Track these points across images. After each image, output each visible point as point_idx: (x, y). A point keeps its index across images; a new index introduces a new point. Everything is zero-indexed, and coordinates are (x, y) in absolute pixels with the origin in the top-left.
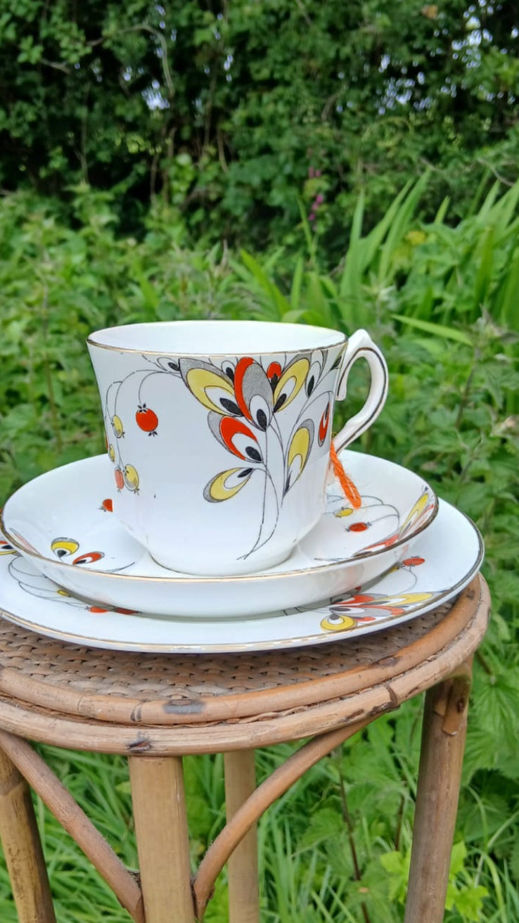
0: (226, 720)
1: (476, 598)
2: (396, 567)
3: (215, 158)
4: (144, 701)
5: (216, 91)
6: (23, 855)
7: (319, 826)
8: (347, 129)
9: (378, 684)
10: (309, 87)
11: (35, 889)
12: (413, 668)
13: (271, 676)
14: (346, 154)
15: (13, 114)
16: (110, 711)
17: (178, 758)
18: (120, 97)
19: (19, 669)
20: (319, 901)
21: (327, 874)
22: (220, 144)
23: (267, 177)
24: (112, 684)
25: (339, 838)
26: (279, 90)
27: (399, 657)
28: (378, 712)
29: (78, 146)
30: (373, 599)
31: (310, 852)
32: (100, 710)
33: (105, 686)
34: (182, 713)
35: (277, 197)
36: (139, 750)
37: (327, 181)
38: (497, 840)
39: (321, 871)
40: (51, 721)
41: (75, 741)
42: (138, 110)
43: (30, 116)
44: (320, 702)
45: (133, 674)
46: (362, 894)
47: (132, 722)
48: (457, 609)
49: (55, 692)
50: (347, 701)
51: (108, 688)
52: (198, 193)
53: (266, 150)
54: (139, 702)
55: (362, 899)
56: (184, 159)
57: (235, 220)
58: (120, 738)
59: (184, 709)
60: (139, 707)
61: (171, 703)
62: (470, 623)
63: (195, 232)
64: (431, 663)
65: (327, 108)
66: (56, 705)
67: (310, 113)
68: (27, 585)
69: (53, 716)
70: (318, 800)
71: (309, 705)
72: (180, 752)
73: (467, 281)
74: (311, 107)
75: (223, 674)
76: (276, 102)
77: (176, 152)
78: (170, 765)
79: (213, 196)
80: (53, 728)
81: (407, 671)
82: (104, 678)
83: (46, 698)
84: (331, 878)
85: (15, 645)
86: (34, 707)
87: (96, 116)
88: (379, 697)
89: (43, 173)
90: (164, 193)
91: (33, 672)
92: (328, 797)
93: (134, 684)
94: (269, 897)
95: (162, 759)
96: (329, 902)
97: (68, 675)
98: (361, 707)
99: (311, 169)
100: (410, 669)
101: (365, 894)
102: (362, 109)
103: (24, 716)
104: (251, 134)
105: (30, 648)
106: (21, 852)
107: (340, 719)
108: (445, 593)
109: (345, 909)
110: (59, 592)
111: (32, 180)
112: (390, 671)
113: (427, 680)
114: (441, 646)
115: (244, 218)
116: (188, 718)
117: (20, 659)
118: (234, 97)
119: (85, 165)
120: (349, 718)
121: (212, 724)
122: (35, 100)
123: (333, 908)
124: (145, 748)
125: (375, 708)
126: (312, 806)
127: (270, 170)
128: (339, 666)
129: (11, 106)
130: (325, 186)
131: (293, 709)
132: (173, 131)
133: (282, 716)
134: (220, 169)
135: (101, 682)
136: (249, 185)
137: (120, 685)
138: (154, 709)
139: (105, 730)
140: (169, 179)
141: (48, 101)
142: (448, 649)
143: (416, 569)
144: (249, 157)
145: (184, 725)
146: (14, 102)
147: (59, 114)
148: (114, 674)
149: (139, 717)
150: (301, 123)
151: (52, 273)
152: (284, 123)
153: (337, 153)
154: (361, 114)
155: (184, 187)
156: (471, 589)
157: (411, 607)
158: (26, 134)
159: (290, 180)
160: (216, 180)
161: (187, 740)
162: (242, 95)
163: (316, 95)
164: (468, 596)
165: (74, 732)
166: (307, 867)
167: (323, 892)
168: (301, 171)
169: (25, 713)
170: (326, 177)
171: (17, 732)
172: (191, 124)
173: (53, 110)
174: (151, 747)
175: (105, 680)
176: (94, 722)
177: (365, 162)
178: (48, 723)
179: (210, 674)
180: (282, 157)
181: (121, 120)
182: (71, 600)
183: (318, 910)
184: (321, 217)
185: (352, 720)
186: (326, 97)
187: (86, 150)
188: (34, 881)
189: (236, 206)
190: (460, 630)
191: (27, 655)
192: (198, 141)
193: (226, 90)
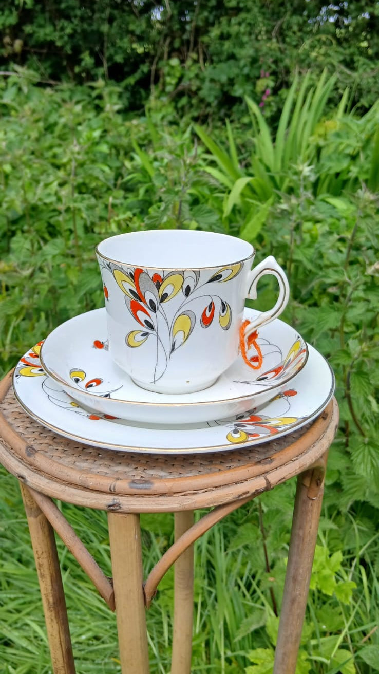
0: (165, 494)
1: (328, 419)
2: (279, 396)
3: (196, 61)
4: (118, 479)
5: (199, 14)
6: (45, 555)
7: (243, 535)
8: (289, 44)
9: (259, 475)
10: (264, 14)
11: (52, 577)
12: (282, 465)
13: (195, 466)
14: (287, 61)
15: (58, 28)
16: (97, 484)
17: (137, 515)
18: (132, 17)
19: (46, 452)
20: (242, 584)
21: (248, 566)
22: (200, 51)
23: (232, 76)
24: (100, 465)
25: (256, 543)
26: (243, 15)
27: (273, 459)
28: (258, 493)
29: (102, 51)
30: (262, 419)
31: (239, 551)
32: (91, 483)
33: (96, 466)
34: (140, 489)
35: (238, 91)
36: (113, 509)
37: (273, 80)
38: (367, 549)
39: (244, 564)
40: (63, 487)
41: (76, 501)
42: (144, 26)
43: (69, 31)
44: (223, 486)
45: (113, 459)
46: (270, 581)
47: (110, 492)
48: (315, 426)
49: (66, 470)
50: (239, 485)
51: (98, 468)
52: (183, 86)
53: (232, 57)
54: (114, 480)
55: (269, 585)
56: (175, 62)
57: (209, 105)
58: (103, 501)
59: (141, 486)
60: (114, 483)
61: (133, 482)
62: (322, 436)
63: (180, 113)
64: (294, 463)
65: (276, 28)
66: (65, 478)
67: (263, 33)
68: (53, 398)
69: (64, 484)
70: (246, 515)
71: (216, 487)
72: (138, 511)
73: (366, 158)
74: (264, 29)
75: (167, 462)
76: (240, 24)
77: (170, 57)
78: (132, 519)
79: (194, 88)
80: (63, 491)
81: (278, 467)
82: (95, 461)
83: (60, 473)
84: (251, 570)
85: (44, 435)
86: (53, 478)
87: (114, 30)
88: (260, 483)
89: (77, 70)
90: (160, 85)
91: (54, 455)
92: (252, 513)
93: (113, 467)
94: (209, 579)
95: (127, 515)
96: (248, 586)
97: (74, 458)
98: (248, 490)
99: (262, 72)
100: (280, 466)
101: (272, 582)
102: (300, 30)
103: (47, 483)
104: (222, 45)
105: (53, 438)
106: (44, 553)
107: (234, 497)
108: (305, 419)
109: (259, 592)
110: (71, 404)
111: (70, 74)
112: (267, 467)
113: (290, 474)
114: (301, 451)
115: (215, 103)
116: (142, 491)
117: (47, 445)
118: (211, 19)
119: (106, 65)
120: (240, 496)
121: (157, 496)
122: (73, 19)
123: (251, 590)
124: (117, 508)
125: (257, 490)
126: (241, 519)
127: (234, 71)
128: (238, 461)
129: (57, 22)
130: (272, 84)
131: (206, 489)
132: (168, 41)
133: (199, 493)
134: (200, 68)
135: (93, 463)
136: (219, 81)
137: (105, 467)
138: (122, 485)
139: (94, 495)
140: (164, 75)
141: (82, 19)
142: (306, 453)
143: (291, 399)
144: (220, 61)
145: (141, 495)
146: (59, 20)
147: (89, 29)
148: (102, 458)
149: (114, 489)
150: (257, 39)
151: (78, 153)
152: (245, 39)
153: (282, 61)
154: (299, 34)
155: (174, 81)
156: (326, 413)
157: (283, 428)
158: (66, 43)
159: (248, 78)
160: (197, 76)
161: (142, 505)
162: (217, 17)
163: (269, 19)
164: (323, 418)
165: (76, 495)
166: (236, 561)
167: (245, 579)
168: (255, 73)
169: (48, 481)
170: (272, 77)
171: (43, 492)
172: (181, 37)
173: (85, 26)
174: (120, 507)
175: (96, 463)
176: (88, 490)
177: (301, 67)
178: (61, 489)
179: (160, 462)
180: (242, 63)
181: (132, 33)
182: (79, 410)
183: (241, 590)
184: (269, 105)
185: (242, 497)
186: (276, 20)
187: (107, 54)
188: (51, 571)
189: (209, 95)
190: (315, 440)
191: (51, 442)
192: (185, 48)
193: (206, 14)
